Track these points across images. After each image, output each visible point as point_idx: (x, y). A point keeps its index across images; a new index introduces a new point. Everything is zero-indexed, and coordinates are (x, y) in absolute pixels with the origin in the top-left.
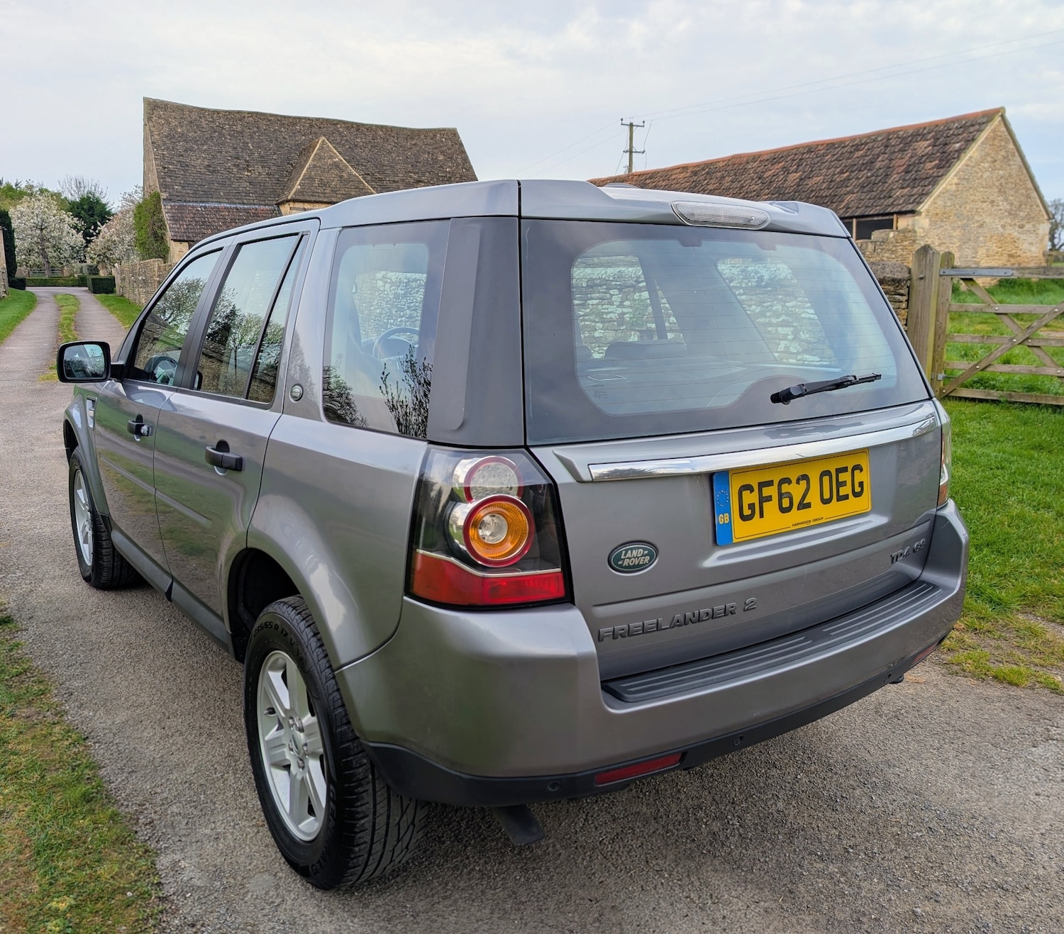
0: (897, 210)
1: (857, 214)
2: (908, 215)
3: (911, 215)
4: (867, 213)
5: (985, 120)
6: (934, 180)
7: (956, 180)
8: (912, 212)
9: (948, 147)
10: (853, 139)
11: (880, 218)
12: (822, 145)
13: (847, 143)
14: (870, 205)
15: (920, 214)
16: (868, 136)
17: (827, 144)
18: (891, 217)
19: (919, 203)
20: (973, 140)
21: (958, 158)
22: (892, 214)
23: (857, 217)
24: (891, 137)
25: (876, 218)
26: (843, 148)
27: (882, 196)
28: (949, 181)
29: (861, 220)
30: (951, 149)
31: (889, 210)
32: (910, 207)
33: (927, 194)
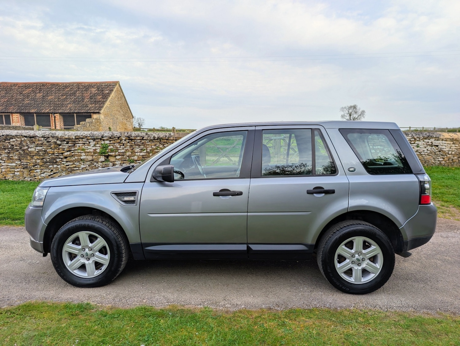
0: (92, 112)
1: (76, 112)
2: (97, 114)
3: (98, 114)
4: (80, 112)
5: (114, 84)
6: (104, 103)
7: (109, 103)
8: (99, 113)
9: (104, 92)
10: (63, 83)
11: (86, 114)
12: (49, 84)
13: (60, 85)
14: (80, 109)
15: (101, 114)
16: (69, 83)
17: (51, 84)
18: (91, 114)
19: (100, 110)
20: (112, 90)
21: (109, 96)
22: (91, 113)
23: (76, 113)
24: (79, 85)
25: (84, 114)
26: (59, 86)
27: (84, 106)
28: (107, 104)
29: (78, 114)
30: (105, 92)
31: (89, 111)
32: (97, 111)
33: (102, 107)
